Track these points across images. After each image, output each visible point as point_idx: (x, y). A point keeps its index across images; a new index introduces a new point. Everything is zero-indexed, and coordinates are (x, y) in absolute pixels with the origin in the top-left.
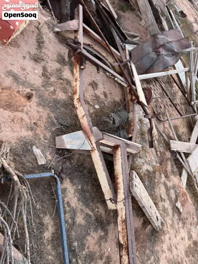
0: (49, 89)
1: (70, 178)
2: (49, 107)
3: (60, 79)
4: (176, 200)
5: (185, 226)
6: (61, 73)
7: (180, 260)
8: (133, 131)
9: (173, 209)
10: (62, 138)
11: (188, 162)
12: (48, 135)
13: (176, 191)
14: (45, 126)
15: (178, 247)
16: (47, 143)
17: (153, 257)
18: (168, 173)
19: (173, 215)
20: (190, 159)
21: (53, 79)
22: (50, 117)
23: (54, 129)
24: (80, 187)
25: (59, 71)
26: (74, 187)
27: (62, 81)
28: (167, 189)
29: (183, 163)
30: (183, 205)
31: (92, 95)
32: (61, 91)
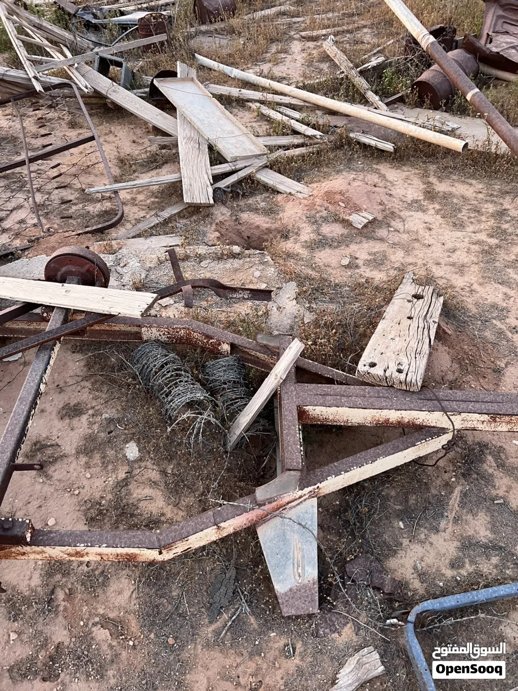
3: (50, 601)
5: (396, 211)
13: (325, 220)
16: (305, 644)
18: (273, 226)
22: (216, 643)
23: (252, 620)
24: (401, 525)
26: (405, 542)
27: (60, 595)
29: (242, 174)
30: (357, 209)
31: (88, 466)
32: (102, 597)
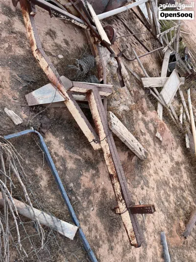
0: (3, 46)
1: (52, 132)
3: (12, 32)
4: (155, 131)
5: (167, 151)
6: (11, 26)
7: (166, 179)
8: (103, 74)
9: (154, 139)
10: (32, 95)
11: (161, 96)
12: (17, 95)
13: (154, 124)
14: (11, 86)
15: (163, 169)
16: (18, 103)
17: (142, 181)
18: (145, 109)
19: (155, 145)
20: (163, 92)
21: (4, 34)
22: (13, 77)
23: (21, 87)
24: (63, 138)
25: (9, 24)
26: (58, 139)
27: (15, 35)
28: (146, 124)
29: (157, 98)
30: (162, 135)
32: (17, 46)
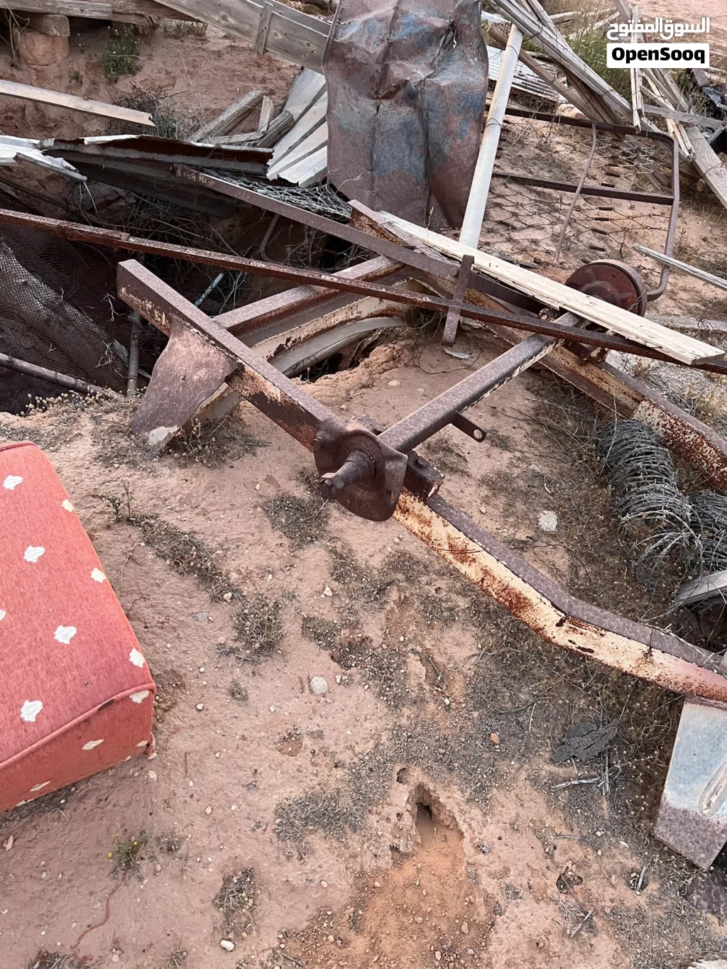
0: (413, 682)
2: (504, 756)
3: (381, 591)
6: (360, 574)
10: (675, 811)
14: (581, 839)
16: (663, 892)
21: (373, 628)
22: (548, 787)
23: (605, 805)
25: (343, 567)
27: (394, 594)
31: (486, 501)
